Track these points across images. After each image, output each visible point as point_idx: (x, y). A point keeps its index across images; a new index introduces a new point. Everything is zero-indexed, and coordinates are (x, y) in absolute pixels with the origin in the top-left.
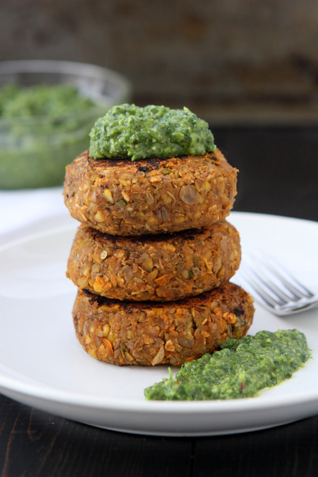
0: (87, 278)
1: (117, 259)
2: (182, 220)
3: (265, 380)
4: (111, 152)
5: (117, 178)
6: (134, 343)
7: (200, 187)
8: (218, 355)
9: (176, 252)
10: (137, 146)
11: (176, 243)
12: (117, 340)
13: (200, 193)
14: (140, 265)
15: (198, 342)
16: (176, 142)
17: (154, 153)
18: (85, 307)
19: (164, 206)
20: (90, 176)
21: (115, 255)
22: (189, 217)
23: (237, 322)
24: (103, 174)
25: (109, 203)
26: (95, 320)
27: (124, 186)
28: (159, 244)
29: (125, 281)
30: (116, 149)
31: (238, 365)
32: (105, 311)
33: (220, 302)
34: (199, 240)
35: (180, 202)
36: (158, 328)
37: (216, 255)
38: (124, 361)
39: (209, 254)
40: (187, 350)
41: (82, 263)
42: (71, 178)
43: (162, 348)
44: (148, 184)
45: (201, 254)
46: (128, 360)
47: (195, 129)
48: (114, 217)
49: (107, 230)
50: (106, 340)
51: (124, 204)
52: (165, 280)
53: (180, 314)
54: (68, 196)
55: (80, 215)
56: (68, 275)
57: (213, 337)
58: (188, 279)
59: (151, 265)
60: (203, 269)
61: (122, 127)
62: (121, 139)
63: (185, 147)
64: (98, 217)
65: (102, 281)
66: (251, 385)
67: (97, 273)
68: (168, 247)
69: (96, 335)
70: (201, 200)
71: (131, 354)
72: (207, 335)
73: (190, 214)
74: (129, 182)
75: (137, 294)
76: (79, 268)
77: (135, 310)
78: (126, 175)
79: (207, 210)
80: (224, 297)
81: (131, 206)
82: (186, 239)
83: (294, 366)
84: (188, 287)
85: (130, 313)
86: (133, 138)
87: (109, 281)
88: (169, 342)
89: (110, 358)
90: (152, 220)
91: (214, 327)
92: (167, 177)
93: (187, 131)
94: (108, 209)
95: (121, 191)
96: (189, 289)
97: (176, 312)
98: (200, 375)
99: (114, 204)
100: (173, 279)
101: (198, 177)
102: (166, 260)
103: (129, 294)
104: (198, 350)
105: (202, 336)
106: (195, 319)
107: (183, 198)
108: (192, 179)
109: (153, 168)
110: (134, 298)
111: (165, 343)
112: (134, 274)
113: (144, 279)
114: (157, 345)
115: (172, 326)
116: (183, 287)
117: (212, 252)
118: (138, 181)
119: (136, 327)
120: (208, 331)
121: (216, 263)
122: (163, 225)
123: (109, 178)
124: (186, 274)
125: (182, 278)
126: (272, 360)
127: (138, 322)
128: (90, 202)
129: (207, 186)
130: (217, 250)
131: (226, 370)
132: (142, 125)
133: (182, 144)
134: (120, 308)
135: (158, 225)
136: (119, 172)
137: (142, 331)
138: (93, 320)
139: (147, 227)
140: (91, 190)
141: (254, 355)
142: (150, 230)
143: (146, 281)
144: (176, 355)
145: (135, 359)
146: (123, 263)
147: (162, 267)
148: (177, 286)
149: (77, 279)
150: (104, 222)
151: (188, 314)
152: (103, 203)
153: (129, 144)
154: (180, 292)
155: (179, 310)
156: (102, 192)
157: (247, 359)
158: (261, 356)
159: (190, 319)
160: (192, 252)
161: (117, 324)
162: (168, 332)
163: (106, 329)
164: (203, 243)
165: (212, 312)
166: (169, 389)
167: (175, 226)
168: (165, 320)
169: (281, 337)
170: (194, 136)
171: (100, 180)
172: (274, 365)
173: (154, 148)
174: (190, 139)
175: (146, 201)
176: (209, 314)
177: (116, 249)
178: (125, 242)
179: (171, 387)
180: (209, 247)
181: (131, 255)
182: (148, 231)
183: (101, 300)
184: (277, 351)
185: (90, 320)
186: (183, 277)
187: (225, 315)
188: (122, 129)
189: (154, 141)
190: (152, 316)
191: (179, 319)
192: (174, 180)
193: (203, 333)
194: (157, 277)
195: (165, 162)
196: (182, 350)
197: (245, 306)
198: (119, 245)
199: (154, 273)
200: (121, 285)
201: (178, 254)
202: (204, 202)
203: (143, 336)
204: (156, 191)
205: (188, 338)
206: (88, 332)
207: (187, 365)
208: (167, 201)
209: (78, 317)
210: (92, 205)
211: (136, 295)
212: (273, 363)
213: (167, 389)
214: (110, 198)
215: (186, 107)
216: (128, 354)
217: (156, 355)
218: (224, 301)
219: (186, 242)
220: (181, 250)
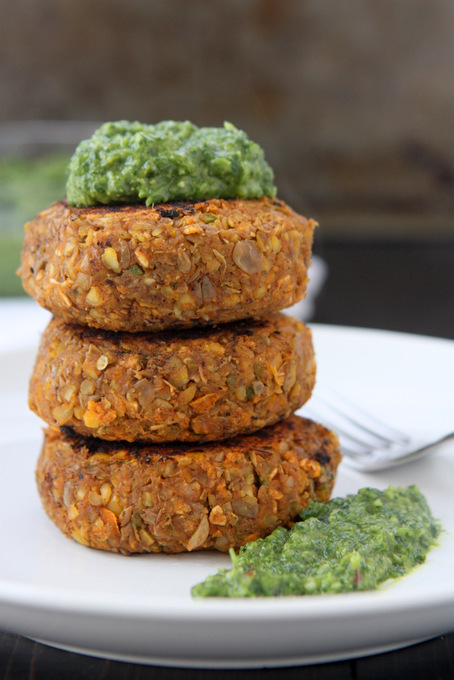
0: (71, 405)
1: (126, 369)
2: (236, 299)
3: (386, 567)
4: (108, 193)
5: (127, 229)
6: (157, 513)
7: (265, 245)
8: (302, 528)
9: (226, 355)
10: (153, 181)
11: (225, 341)
12: (126, 510)
13: (265, 254)
14: (165, 378)
15: (263, 508)
16: (218, 175)
17: (182, 192)
18: (64, 458)
19: (207, 274)
20: (77, 228)
21: (122, 363)
22: (247, 295)
23: (321, 474)
24: (99, 224)
25: (111, 271)
26: (86, 477)
27: (138, 242)
28: (195, 343)
29: (140, 407)
30: (118, 188)
31: (339, 544)
32: (103, 462)
33: (292, 443)
34: (260, 337)
35: (234, 268)
36: (197, 486)
37: (289, 361)
38: (137, 545)
39: (278, 359)
40: (246, 523)
41: (61, 380)
42: (38, 240)
43: (204, 521)
44: (181, 237)
45: (267, 359)
46: (144, 544)
47: (247, 156)
48: (121, 296)
49: (106, 321)
50: (106, 511)
51: (140, 272)
52: (208, 403)
53: (234, 461)
54: (32, 270)
55: (59, 297)
56: (33, 407)
57: (289, 499)
58: (244, 402)
59: (184, 377)
60: (269, 384)
61: (125, 150)
62: (126, 170)
63: (232, 184)
64: (93, 297)
65: (99, 409)
66: (368, 575)
67: (89, 395)
68: (212, 348)
69: (87, 504)
70: (267, 266)
71: (150, 534)
72: (279, 496)
73: (248, 290)
74: (147, 235)
75: (160, 428)
76: (57, 388)
77: (157, 457)
78: (141, 223)
79: (275, 284)
80: (295, 435)
81: (151, 276)
82: (239, 334)
83: (424, 544)
84: (244, 415)
85: (148, 462)
86: (146, 167)
87: (112, 407)
88: (216, 509)
89: (114, 542)
90: (187, 300)
91: (289, 482)
92: (210, 226)
93: (236, 157)
94: (111, 283)
95: (133, 251)
96: (244, 419)
97: (225, 458)
98: (277, 563)
99: (120, 275)
100: (221, 402)
101: (261, 228)
102: (211, 368)
103: (147, 429)
104: (264, 522)
105: (271, 498)
106: (258, 470)
107: (239, 262)
108: (251, 230)
109: (186, 212)
110: (153, 437)
111: (210, 511)
112: (156, 393)
113: (173, 402)
114: (196, 516)
115: (220, 482)
116: (238, 414)
117: (283, 357)
118: (163, 233)
119: (160, 486)
120: (280, 489)
121: (289, 375)
122: (204, 309)
123: (113, 228)
124: (242, 393)
125: (236, 400)
126: (391, 534)
127: (163, 478)
128: (77, 272)
129: (275, 244)
130: (290, 353)
131: (319, 553)
132: (160, 148)
133: (227, 178)
134: (128, 455)
135: (195, 310)
136: (128, 219)
137: (170, 492)
138: (81, 477)
139: (177, 313)
140: (79, 252)
141: (359, 526)
142: (181, 318)
143: (177, 405)
144: (229, 532)
145: (156, 542)
146: (138, 376)
147: (204, 380)
148: (228, 414)
149: (51, 408)
150: (102, 307)
151: (245, 461)
152: (101, 272)
153: (140, 177)
154: (231, 423)
155: (230, 456)
156: (101, 253)
157: (351, 534)
158: (372, 527)
159: (250, 469)
160: (252, 355)
161: (125, 482)
162: (214, 492)
163: (106, 491)
164: (269, 341)
165: (283, 458)
166: (236, 586)
167: (223, 310)
168: (210, 471)
169: (396, 498)
170: (246, 166)
171: (95, 233)
172: (396, 543)
173: (182, 184)
174: (241, 171)
175: (177, 267)
176: (279, 462)
177: (121, 353)
178: (135, 342)
179: (239, 581)
180: (278, 347)
181: (150, 361)
182: (177, 320)
183: (93, 444)
184: (394, 520)
185: (76, 478)
186: (236, 398)
187: (304, 463)
188: (128, 154)
189: (182, 172)
190: (186, 467)
191: (232, 470)
192: (222, 231)
193: (271, 492)
194: (194, 399)
195: (203, 204)
196: (239, 523)
197: (330, 449)
198: (125, 347)
199: (190, 392)
200: (132, 414)
201: (230, 358)
202: (272, 268)
203: (172, 500)
204: (193, 249)
205: (249, 501)
206: (74, 498)
207: (250, 547)
208: (213, 266)
209: (53, 475)
210: (82, 277)
211: (156, 432)
212: (393, 539)
213: (231, 586)
214: (114, 264)
215: (230, 121)
216: (145, 534)
217: (193, 532)
218: (297, 441)
219: (241, 338)
220: (234, 351)
